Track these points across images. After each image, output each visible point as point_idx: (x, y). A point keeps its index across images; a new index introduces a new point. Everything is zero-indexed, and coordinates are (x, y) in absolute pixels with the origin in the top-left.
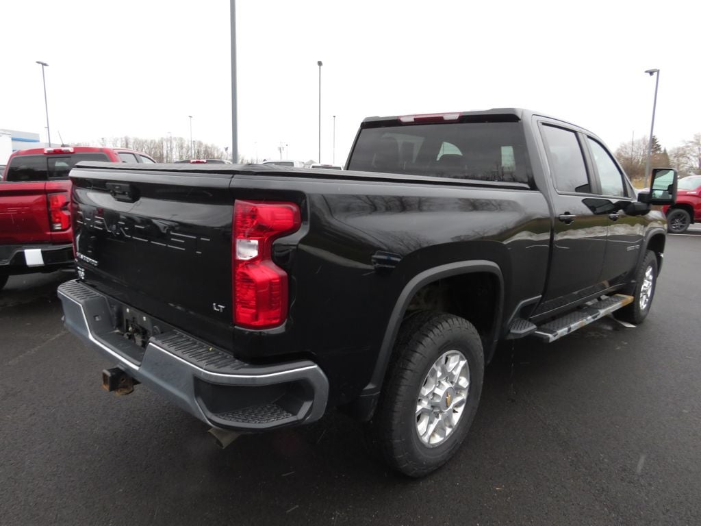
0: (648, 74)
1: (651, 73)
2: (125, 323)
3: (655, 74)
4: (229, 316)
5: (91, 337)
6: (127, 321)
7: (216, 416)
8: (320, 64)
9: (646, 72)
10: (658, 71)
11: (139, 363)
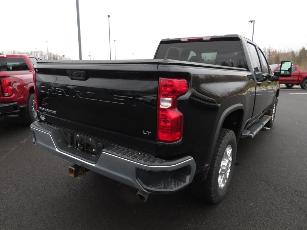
0: (250, 22)
1: (251, 22)
2: (75, 142)
3: (253, 22)
4: (154, 136)
5: (57, 150)
6: (76, 141)
7: (149, 187)
8: (109, 16)
9: (249, 21)
10: (254, 21)
11: (94, 163)
